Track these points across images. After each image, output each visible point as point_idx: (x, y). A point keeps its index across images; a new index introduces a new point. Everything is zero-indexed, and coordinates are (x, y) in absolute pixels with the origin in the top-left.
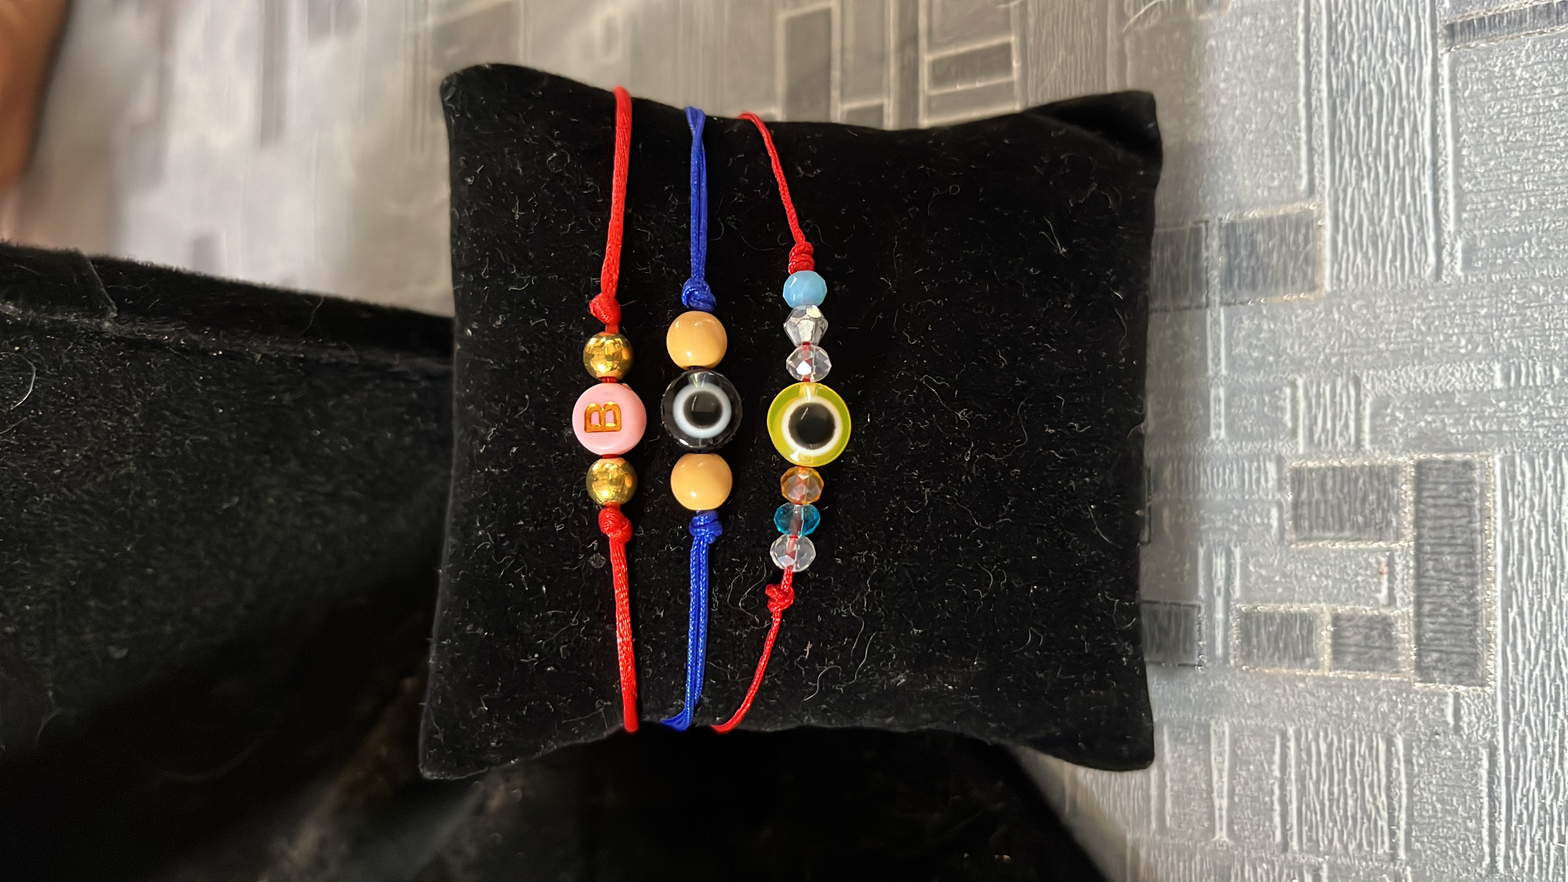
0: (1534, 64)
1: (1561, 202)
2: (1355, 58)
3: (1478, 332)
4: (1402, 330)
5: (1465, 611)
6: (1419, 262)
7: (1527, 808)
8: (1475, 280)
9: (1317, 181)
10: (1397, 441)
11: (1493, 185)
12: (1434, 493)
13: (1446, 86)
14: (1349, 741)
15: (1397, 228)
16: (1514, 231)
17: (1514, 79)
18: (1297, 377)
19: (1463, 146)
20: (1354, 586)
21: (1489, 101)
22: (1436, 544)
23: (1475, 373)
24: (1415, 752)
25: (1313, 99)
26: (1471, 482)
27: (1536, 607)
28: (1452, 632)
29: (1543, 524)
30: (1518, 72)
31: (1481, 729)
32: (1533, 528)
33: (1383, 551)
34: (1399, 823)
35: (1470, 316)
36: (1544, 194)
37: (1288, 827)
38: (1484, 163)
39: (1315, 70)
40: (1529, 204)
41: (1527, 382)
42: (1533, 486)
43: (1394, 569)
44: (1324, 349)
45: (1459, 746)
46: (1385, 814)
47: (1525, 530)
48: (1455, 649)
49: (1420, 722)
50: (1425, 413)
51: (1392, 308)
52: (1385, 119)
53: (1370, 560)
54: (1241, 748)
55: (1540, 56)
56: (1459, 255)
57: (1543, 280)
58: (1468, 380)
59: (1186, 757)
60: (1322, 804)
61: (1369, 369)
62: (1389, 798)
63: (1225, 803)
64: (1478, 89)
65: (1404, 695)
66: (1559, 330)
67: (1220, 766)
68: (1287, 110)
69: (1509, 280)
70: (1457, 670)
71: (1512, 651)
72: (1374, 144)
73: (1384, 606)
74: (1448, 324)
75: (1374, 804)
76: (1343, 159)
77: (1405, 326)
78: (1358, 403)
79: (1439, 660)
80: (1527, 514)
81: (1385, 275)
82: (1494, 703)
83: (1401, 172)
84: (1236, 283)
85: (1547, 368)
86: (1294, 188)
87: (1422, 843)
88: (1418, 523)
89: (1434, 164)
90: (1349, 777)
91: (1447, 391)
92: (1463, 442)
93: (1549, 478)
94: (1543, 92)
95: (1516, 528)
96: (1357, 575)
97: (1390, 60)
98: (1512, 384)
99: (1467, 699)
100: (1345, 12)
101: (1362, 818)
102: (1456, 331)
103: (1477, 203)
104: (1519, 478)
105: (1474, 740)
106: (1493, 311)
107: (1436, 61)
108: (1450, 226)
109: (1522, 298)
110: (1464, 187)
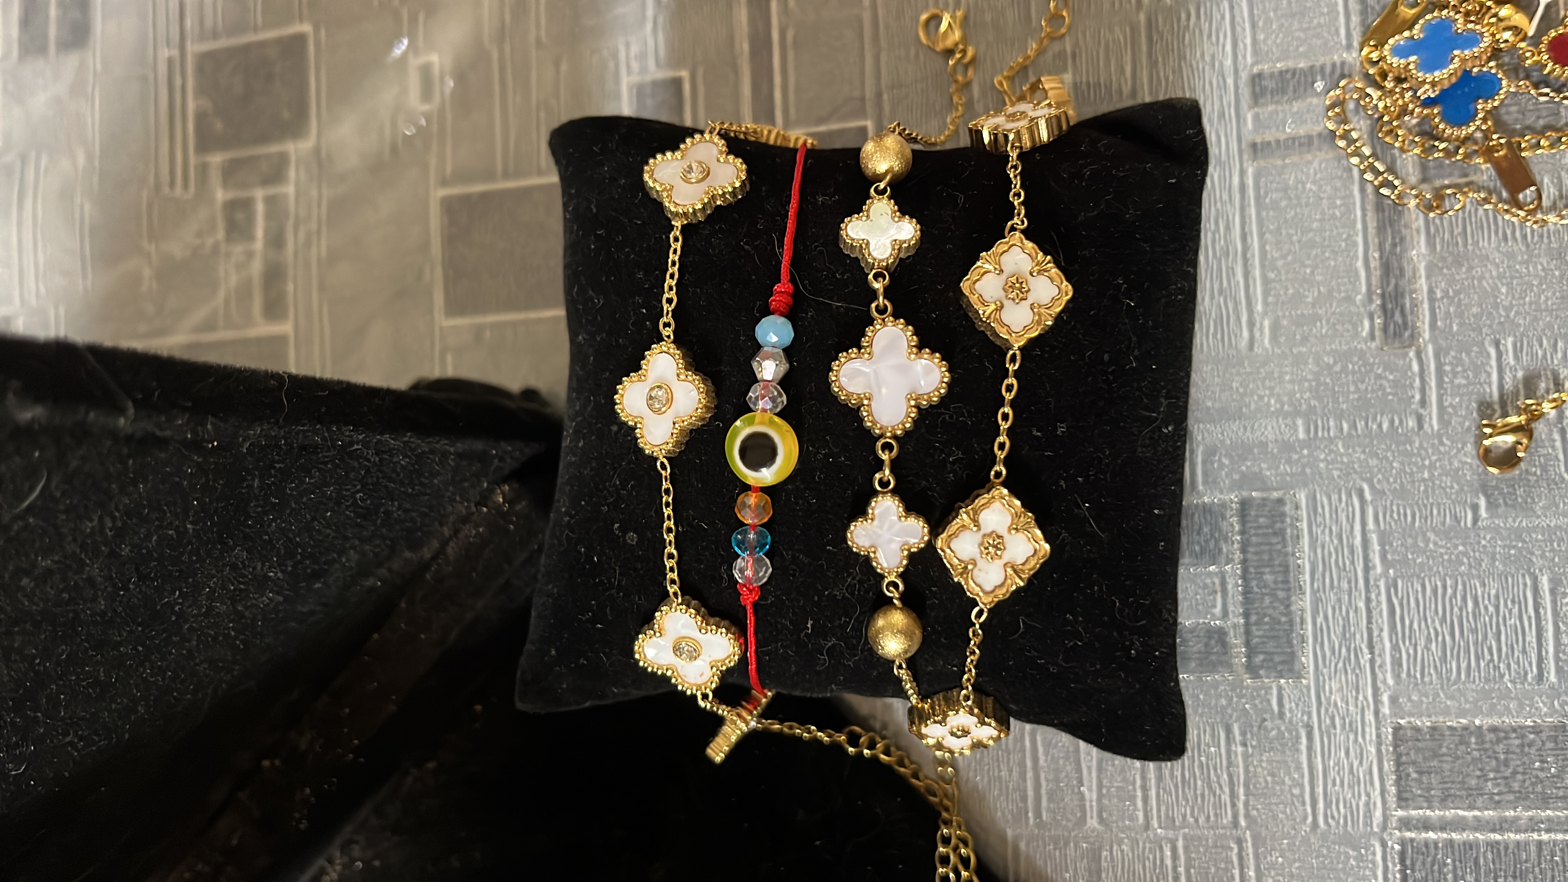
0: (1321, 179)
1: (1344, 291)
3: (1284, 394)
4: (1224, 391)
5: (1283, 619)
6: (1236, 336)
7: (1339, 773)
8: (1279, 351)
10: (1224, 483)
11: (1291, 276)
12: (1255, 525)
13: (1251, 192)
14: (1195, 732)
15: (1216, 307)
16: (1309, 313)
17: (1305, 191)
19: (1266, 243)
20: (1193, 604)
21: (1286, 208)
22: (1258, 566)
23: (1283, 427)
24: (1249, 736)
26: (1283, 515)
27: (1337, 612)
28: (1273, 637)
29: (1340, 547)
30: (1308, 186)
31: (1300, 713)
32: (1332, 550)
33: (1216, 573)
34: (1238, 795)
35: (1277, 381)
36: (1330, 284)
37: (1149, 809)
38: (1284, 257)
40: (1319, 292)
41: (1323, 435)
42: (1331, 516)
43: (1226, 589)
45: (1283, 728)
46: (1227, 790)
48: (1276, 651)
49: (1252, 712)
50: (1245, 459)
51: (1215, 374)
53: (1205, 581)
55: (1325, 173)
56: (1267, 331)
57: (1332, 352)
58: (1277, 432)
59: (1059, 758)
60: (1176, 786)
61: (1198, 424)
62: (1230, 776)
63: (1094, 795)
64: (1277, 197)
65: (1238, 690)
66: (1346, 392)
67: (1089, 764)
69: (1306, 352)
70: (1279, 667)
71: (1320, 648)
73: (1219, 619)
74: (1261, 387)
75: (1218, 782)
77: (1227, 388)
78: (1192, 452)
79: (1265, 660)
80: (1327, 539)
81: (1209, 346)
82: (1309, 690)
83: (1218, 262)
85: (1338, 423)
87: (1258, 810)
88: (1244, 550)
89: (1244, 254)
91: (1262, 441)
92: (1276, 482)
93: (1343, 510)
94: (1328, 203)
95: (1319, 551)
96: (1196, 594)
98: (1312, 435)
99: (1288, 690)
101: (1209, 795)
102: (1267, 393)
103: (1279, 290)
104: (1320, 510)
105: (1294, 723)
106: (1295, 377)
107: (1242, 173)
108: (1259, 307)
109: (1317, 367)
110: (1269, 276)
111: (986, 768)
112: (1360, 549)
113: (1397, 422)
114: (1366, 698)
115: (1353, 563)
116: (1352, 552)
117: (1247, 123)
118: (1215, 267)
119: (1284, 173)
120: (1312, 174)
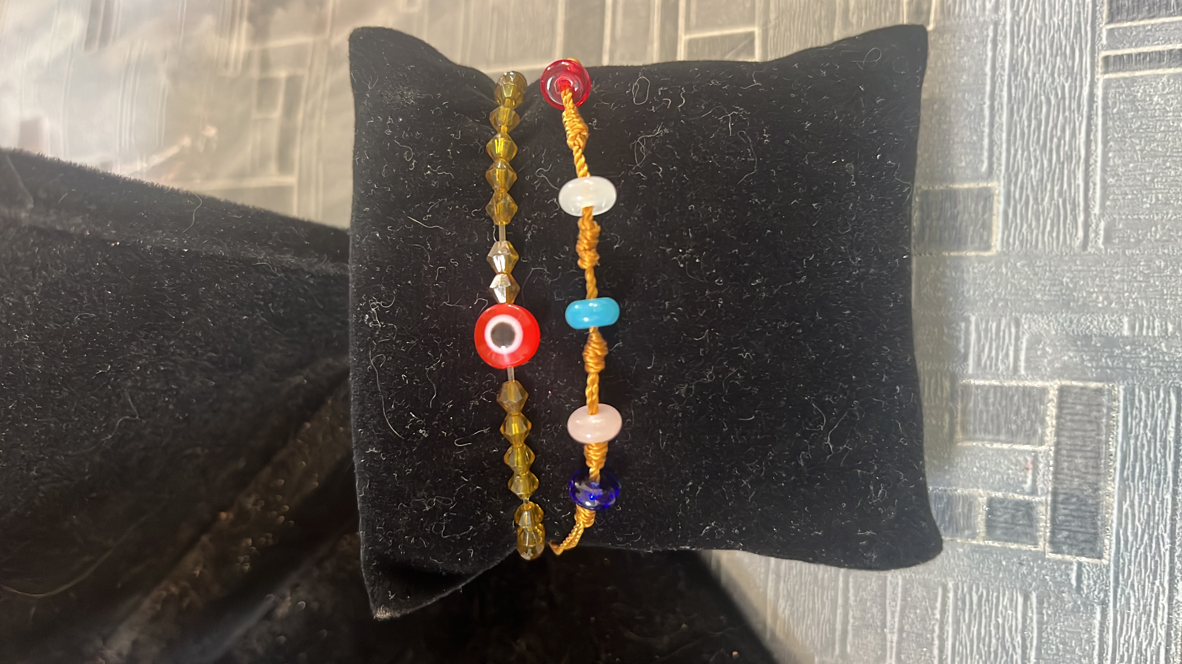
0: (1168, 93)
2: (1030, 74)
3: (1112, 292)
4: (1054, 285)
5: (1090, 501)
7: (1128, 651)
8: (1112, 252)
9: (995, 166)
10: (1046, 370)
11: (1131, 183)
12: (1071, 411)
13: (1099, 103)
14: (995, 594)
15: (1055, 208)
16: (1145, 218)
17: (1151, 104)
18: (971, 314)
19: (1110, 151)
20: (1005, 477)
21: (1132, 119)
22: (1071, 450)
23: (1108, 323)
24: (1045, 605)
25: (996, 103)
26: (1100, 405)
27: (1144, 501)
28: (1079, 517)
29: (1153, 441)
30: (1155, 99)
31: (1097, 590)
32: (1145, 442)
33: (1029, 452)
34: (1029, 658)
35: (1107, 280)
36: (1169, 193)
37: (944, 657)
38: (1126, 165)
39: (999, 80)
40: (1157, 199)
41: (1148, 333)
42: (1148, 410)
43: (1038, 467)
44: (993, 295)
45: (1079, 603)
46: (1019, 651)
47: (1139, 444)
48: (1080, 530)
49: (1051, 583)
50: (1069, 350)
51: (1048, 269)
52: (1051, 124)
53: (1019, 458)
54: (910, 596)
55: (1173, 89)
56: (1102, 233)
57: (1164, 257)
58: (1103, 327)
59: (866, 600)
60: (972, 641)
61: (1027, 313)
62: (1024, 639)
63: (895, 638)
64: (1124, 108)
65: (1040, 562)
66: (1174, 295)
67: (893, 609)
68: (975, 109)
69: (1138, 254)
70: (1083, 545)
71: (1123, 534)
72: (1041, 142)
73: (1028, 494)
74: (1090, 284)
75: (1012, 643)
76: (1016, 151)
77: (1057, 282)
78: (1017, 338)
79: (1068, 537)
80: (1142, 431)
81: (1043, 242)
82: (1108, 571)
83: (1061, 166)
84: (926, 239)
85: (1164, 323)
86: (976, 170)
88: (1058, 434)
89: (1087, 161)
90: (993, 622)
91: (1086, 335)
92: (1096, 374)
93: (1160, 406)
94: (1173, 115)
95: (1132, 442)
96: (1009, 468)
97: (1057, 80)
98: (1136, 334)
99: (1087, 568)
100: (1025, 38)
101: (1002, 653)
102: (1096, 290)
103: (1118, 195)
104: (1137, 404)
105: (1091, 598)
106: (1125, 277)
107: (1093, 85)
108: (1096, 210)
109: (1147, 269)
110: (1108, 181)
111: (803, 599)
112: (1172, 445)
114: (1162, 584)
115: (1164, 456)
116: (1164, 447)
117: (1101, 39)
118: (1057, 171)
119: (1134, 86)
120: (1160, 88)
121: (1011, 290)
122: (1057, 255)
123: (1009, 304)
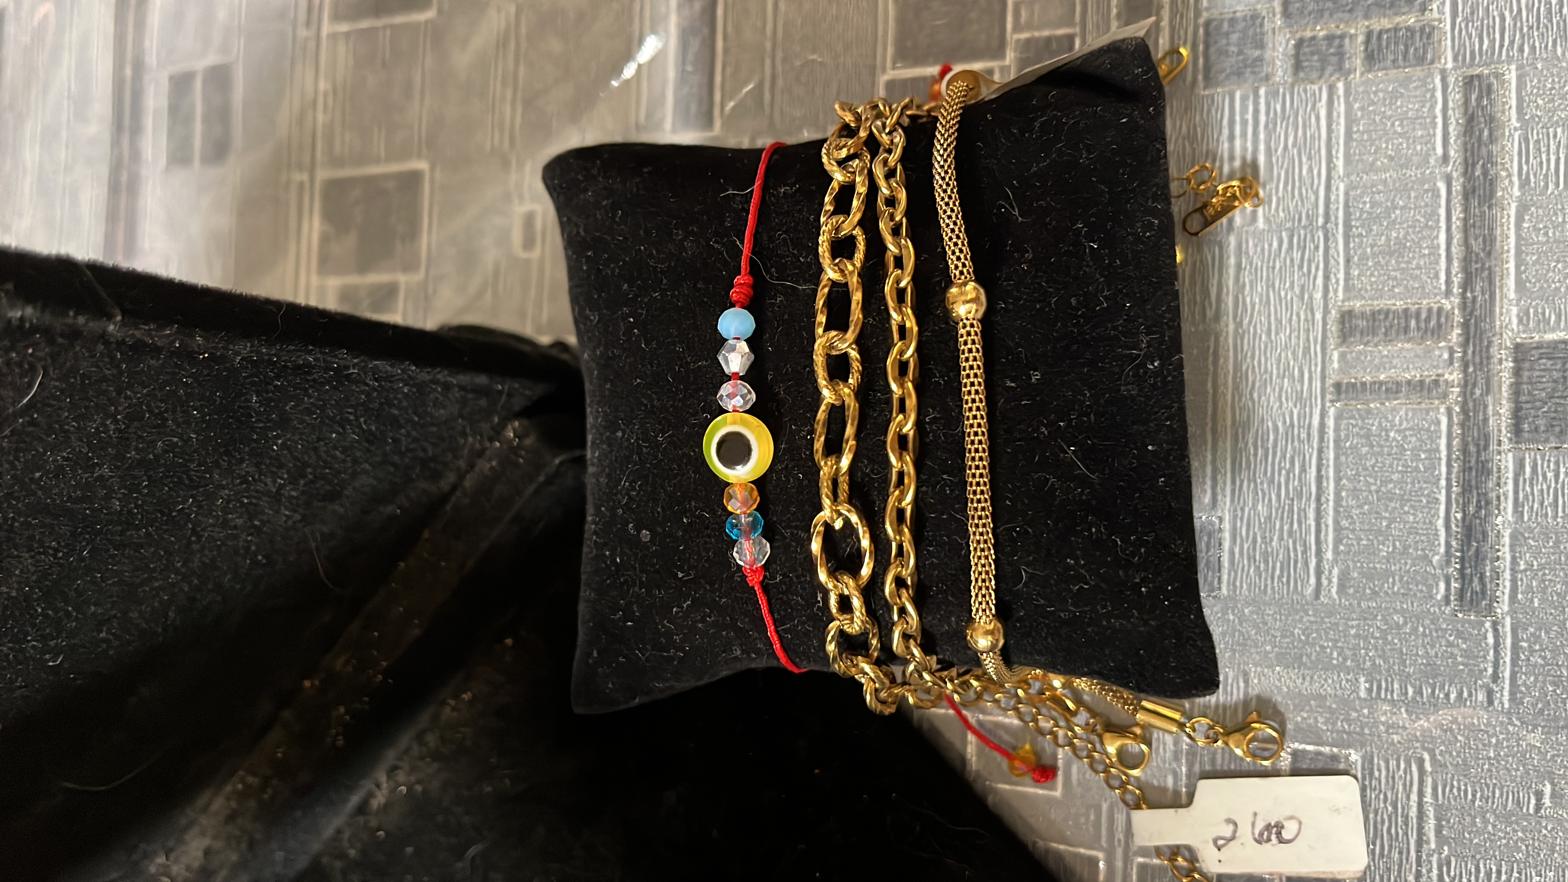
0: (1406, 429)
1: (1422, 550)
3: (1348, 648)
4: (1285, 636)
8: (1347, 603)
9: (1219, 497)
11: (1365, 526)
13: (1331, 435)
15: (1285, 549)
16: (1381, 568)
17: (1388, 439)
19: (1342, 489)
21: (1366, 454)
23: (1344, 682)
25: (1219, 426)
29: (1393, 816)
30: (1392, 434)
32: (1385, 816)
35: (1342, 634)
36: (1407, 540)
38: (1360, 507)
39: (1222, 400)
40: (1394, 547)
41: (1386, 695)
42: (1388, 781)
47: (1379, 818)
50: (1302, 710)
51: (1278, 617)
52: (1279, 454)
56: (1335, 580)
57: (1403, 612)
58: (1338, 687)
61: (1257, 667)
64: (1358, 443)
66: (1414, 655)
69: (1375, 608)
72: (1269, 474)
74: (1324, 637)
76: (1242, 482)
77: (1288, 634)
80: (1382, 805)
81: (1273, 588)
83: (1290, 502)
85: (1403, 686)
89: (1318, 499)
91: (1321, 694)
92: (1332, 738)
93: (1400, 777)
95: (1371, 816)
97: (1285, 405)
98: (1374, 695)
100: (1249, 354)
102: (1330, 644)
103: (1352, 539)
104: (1377, 774)
106: (1361, 632)
107: (1323, 415)
108: (1329, 555)
109: (1385, 625)
110: (1342, 524)
112: (1415, 821)
113: (1465, 694)
115: (1406, 833)
116: (1406, 822)
117: (1333, 362)
118: (1287, 507)
119: (1368, 418)
120: (1397, 423)
121: (1239, 640)
122: (1287, 604)
123: (1237, 655)
